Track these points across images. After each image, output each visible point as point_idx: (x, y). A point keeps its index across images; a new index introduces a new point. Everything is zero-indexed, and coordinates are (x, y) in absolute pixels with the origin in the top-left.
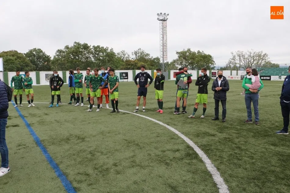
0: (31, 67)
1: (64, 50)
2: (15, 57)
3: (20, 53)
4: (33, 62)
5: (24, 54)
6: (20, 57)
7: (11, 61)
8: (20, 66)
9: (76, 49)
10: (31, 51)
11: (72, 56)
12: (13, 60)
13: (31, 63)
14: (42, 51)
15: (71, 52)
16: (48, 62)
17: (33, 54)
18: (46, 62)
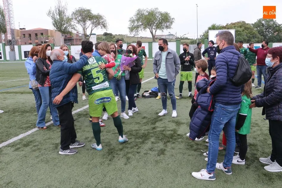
0: (258, 38)
2: (243, 28)
3: (248, 24)
4: (261, 33)
5: (252, 24)
6: (248, 28)
7: (239, 32)
8: (246, 38)
10: (260, 21)
12: (240, 32)
13: (259, 33)
16: (279, 31)
17: (262, 23)
18: (277, 32)
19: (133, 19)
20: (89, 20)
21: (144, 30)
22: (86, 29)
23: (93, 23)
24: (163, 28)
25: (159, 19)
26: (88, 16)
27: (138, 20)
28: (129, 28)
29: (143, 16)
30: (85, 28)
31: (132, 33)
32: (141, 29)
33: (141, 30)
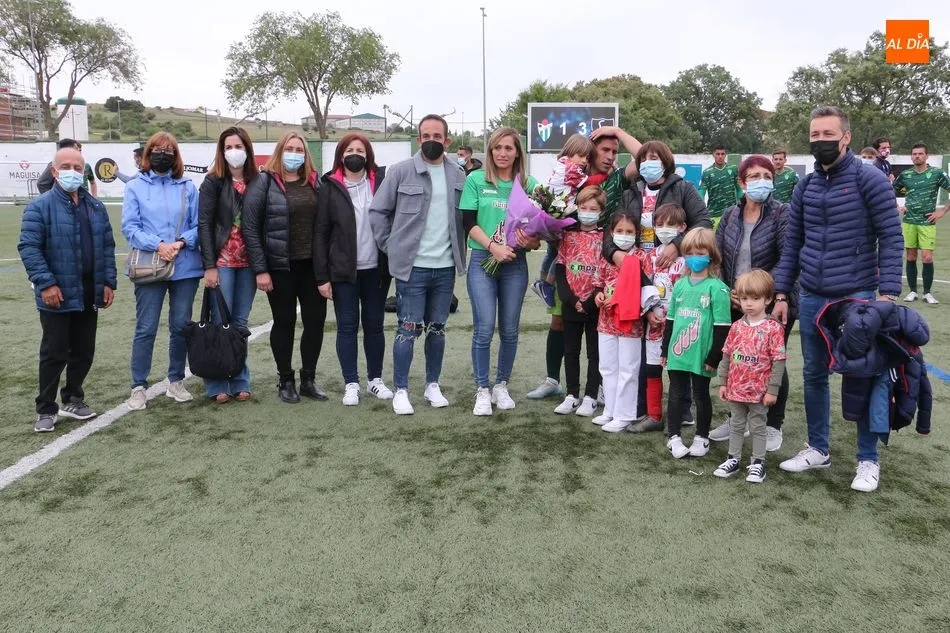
0: (685, 136)
1: (825, 70)
2: (633, 100)
3: (650, 86)
4: (691, 117)
5: (663, 87)
6: (650, 101)
9: (877, 63)
10: (687, 78)
11: (854, 92)
13: (687, 121)
14: (727, 77)
15: (853, 78)
16: (750, 117)
17: (695, 86)
18: (742, 120)
19: (241, 51)
20: (63, 42)
21: (287, 93)
22: (49, 79)
23: (78, 57)
24: (357, 90)
25: (345, 54)
26: (58, 25)
27: (262, 55)
28: (227, 84)
29: (285, 40)
30: (44, 75)
31: (237, 104)
32: (274, 88)
33: (275, 94)
